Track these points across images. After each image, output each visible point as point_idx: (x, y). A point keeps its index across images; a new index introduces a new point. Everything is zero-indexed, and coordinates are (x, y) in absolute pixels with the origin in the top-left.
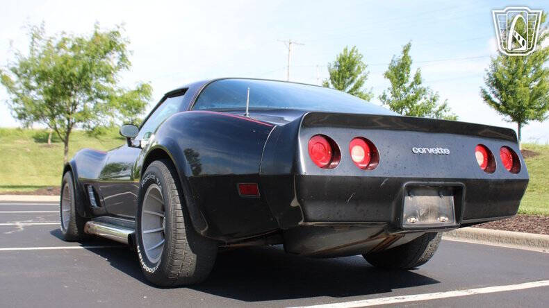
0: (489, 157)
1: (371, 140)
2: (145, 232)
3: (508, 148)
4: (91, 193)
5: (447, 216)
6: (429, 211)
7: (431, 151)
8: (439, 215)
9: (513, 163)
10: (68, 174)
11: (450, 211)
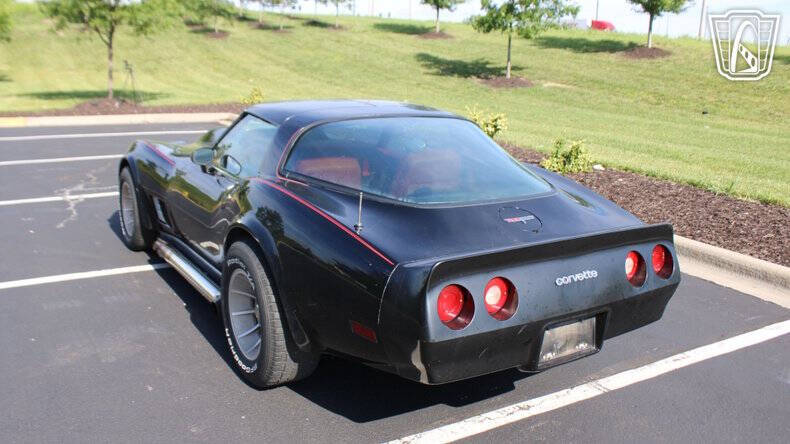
0: (640, 261)
1: (509, 278)
2: (233, 314)
3: (663, 246)
4: (158, 206)
5: (586, 341)
6: (567, 342)
7: (578, 277)
8: (578, 343)
9: (665, 263)
10: (126, 171)
11: (590, 336)
